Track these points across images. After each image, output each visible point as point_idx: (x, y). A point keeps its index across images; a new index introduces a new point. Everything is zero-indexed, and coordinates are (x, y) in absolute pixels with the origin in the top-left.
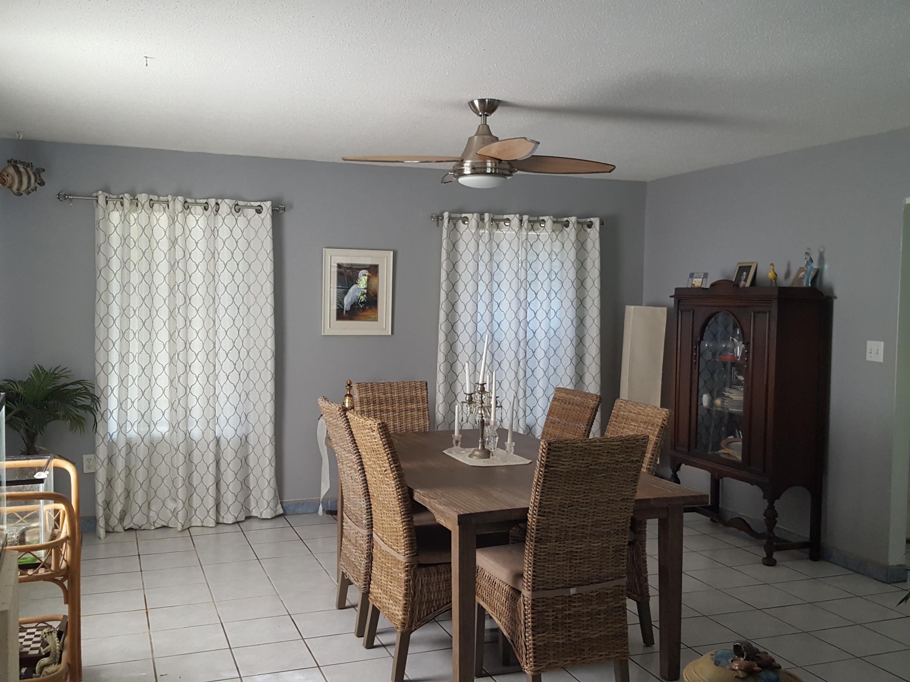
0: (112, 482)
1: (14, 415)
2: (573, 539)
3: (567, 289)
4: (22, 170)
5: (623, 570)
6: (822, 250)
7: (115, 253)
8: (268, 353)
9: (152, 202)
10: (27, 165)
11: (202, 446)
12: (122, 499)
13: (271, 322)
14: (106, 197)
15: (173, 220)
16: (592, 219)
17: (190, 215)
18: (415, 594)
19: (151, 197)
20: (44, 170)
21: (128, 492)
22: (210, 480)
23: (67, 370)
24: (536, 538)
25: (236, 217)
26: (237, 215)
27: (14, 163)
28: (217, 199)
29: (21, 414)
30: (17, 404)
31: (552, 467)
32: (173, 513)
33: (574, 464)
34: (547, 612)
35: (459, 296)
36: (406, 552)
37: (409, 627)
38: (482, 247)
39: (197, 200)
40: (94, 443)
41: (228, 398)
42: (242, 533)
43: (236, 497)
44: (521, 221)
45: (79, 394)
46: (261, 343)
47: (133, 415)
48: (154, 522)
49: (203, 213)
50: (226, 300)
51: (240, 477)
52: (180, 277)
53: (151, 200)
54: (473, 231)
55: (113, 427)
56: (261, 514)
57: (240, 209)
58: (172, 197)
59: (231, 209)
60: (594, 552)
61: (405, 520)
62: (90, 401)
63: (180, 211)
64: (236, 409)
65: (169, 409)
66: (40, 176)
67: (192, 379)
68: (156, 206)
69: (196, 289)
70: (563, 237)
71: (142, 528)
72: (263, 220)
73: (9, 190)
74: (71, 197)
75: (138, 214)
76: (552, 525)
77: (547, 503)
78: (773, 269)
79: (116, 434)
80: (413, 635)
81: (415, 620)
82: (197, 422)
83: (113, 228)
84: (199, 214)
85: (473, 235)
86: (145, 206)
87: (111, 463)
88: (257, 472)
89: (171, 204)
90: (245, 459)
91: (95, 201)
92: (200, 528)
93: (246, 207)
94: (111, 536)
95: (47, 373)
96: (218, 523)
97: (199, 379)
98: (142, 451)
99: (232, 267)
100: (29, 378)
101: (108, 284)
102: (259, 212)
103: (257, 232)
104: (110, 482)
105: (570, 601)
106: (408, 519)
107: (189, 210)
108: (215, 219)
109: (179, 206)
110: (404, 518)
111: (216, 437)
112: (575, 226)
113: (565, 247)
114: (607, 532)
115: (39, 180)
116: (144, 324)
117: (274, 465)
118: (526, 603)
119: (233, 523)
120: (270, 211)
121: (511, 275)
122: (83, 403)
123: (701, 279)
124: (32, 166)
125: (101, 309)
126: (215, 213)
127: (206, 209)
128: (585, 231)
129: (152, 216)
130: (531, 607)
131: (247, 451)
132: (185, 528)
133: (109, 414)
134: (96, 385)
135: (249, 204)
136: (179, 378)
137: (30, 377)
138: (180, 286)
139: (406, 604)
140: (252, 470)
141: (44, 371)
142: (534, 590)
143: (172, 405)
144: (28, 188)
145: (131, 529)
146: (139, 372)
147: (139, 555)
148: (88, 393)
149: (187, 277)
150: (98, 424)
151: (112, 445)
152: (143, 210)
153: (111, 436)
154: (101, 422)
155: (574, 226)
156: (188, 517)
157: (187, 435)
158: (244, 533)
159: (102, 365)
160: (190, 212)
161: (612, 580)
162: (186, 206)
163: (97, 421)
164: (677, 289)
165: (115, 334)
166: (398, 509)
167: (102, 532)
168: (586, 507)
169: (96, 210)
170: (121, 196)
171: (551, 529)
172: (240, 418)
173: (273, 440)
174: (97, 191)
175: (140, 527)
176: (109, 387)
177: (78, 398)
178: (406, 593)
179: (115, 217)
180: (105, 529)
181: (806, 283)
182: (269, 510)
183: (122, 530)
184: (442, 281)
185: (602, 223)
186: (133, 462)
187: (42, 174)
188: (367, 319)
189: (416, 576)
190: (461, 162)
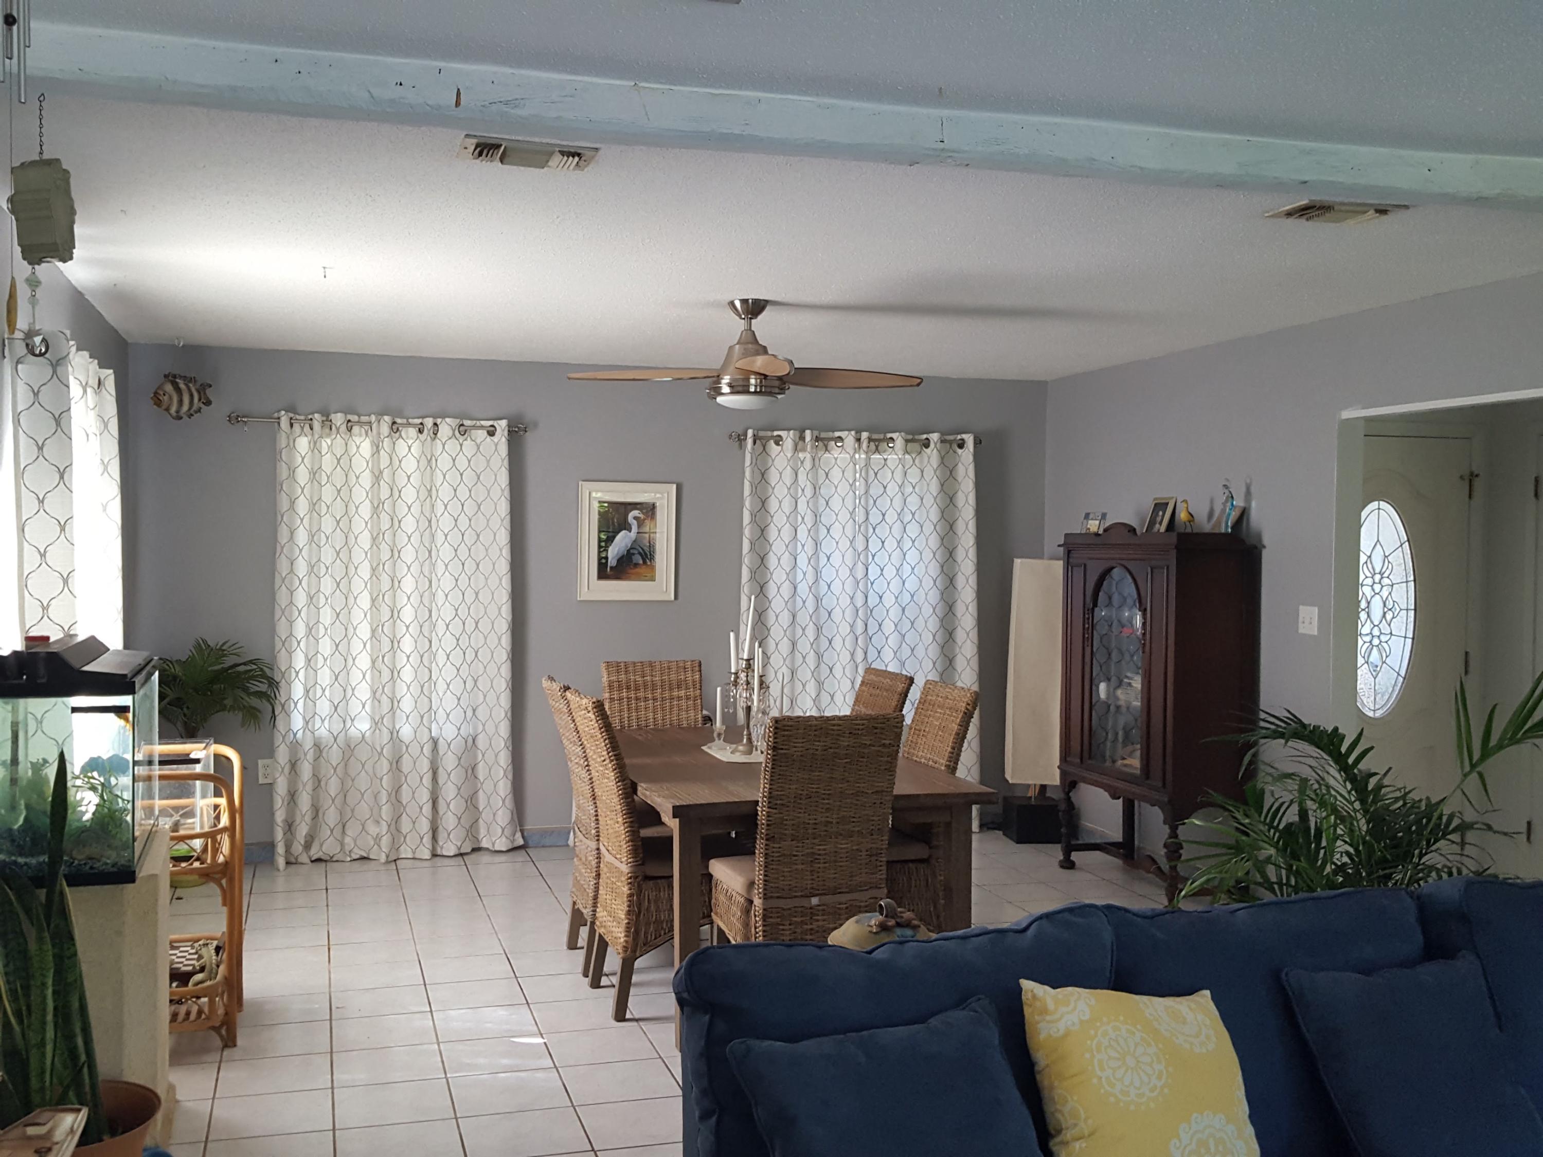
0: (295, 797)
1: (168, 704)
2: (814, 839)
3: (927, 535)
4: (182, 386)
5: (881, 879)
6: (1248, 481)
7: (302, 492)
8: (503, 625)
9: (350, 424)
10: (188, 380)
11: (415, 750)
12: (308, 818)
13: (506, 582)
14: (291, 419)
15: (378, 447)
16: (964, 436)
17: (401, 440)
18: (640, 912)
19: (350, 417)
20: (210, 386)
21: (316, 811)
22: (424, 796)
23: (237, 646)
24: (767, 835)
25: (461, 441)
26: (461, 439)
27: (172, 378)
28: (435, 417)
29: (178, 703)
30: (173, 689)
31: (782, 749)
32: (375, 840)
33: (809, 747)
34: (783, 925)
35: (771, 546)
36: (629, 860)
37: (632, 952)
38: (802, 477)
39: (410, 420)
40: (272, 743)
41: (448, 685)
42: (465, 867)
43: (459, 819)
44: (858, 440)
45: (253, 678)
46: (493, 611)
47: (324, 707)
48: (350, 852)
49: (418, 437)
50: (446, 553)
51: (465, 793)
52: (385, 523)
53: (349, 421)
54: (789, 455)
55: (297, 722)
56: (493, 845)
57: (466, 431)
58: (376, 417)
59: (454, 431)
60: (842, 855)
61: (627, 820)
62: (266, 686)
63: (386, 435)
64: (459, 699)
65: (371, 699)
66: (205, 393)
67: (402, 659)
68: (356, 429)
69: (407, 539)
70: (921, 462)
71: (334, 859)
72: (496, 445)
73: (166, 412)
74: (246, 420)
75: (332, 440)
76: (787, 820)
77: (779, 793)
78: (1187, 508)
79: (301, 732)
80: (638, 963)
81: (641, 942)
82: (408, 717)
83: (300, 459)
84: (412, 438)
85: (789, 461)
86: (340, 430)
87: (295, 772)
88: (488, 786)
89: (374, 426)
90: (473, 769)
91: (276, 424)
92: (412, 861)
93: (475, 427)
94: (293, 868)
95: (212, 649)
96: (435, 855)
97: (410, 659)
98: (334, 756)
99: (454, 508)
100: (190, 657)
101: (292, 533)
102: (491, 433)
103: (488, 461)
104: (292, 796)
105: (811, 913)
106: (631, 819)
107: (398, 433)
108: (432, 445)
109: (385, 429)
110: (625, 819)
111: (432, 738)
112: (938, 446)
113: (924, 475)
114: (858, 831)
115: (205, 399)
116: (338, 586)
117: (510, 776)
118: (757, 913)
119: (455, 856)
120: (506, 433)
121: (844, 516)
122: (258, 689)
123: (1097, 522)
124: (195, 381)
125: (283, 566)
126: (433, 436)
127: (421, 431)
128: (955, 452)
129: (350, 442)
130: (762, 918)
131: (475, 757)
132: (390, 859)
133: (292, 705)
134: (275, 667)
135: (478, 423)
136: (383, 657)
137: (191, 654)
138: (385, 535)
139: (628, 923)
140: (482, 784)
141: (209, 646)
142: (766, 897)
143: (375, 693)
144: (190, 409)
145: (319, 860)
146: (331, 649)
147: (327, 889)
148: (264, 676)
149: (396, 522)
150: (277, 718)
151: (295, 746)
152: (338, 436)
153: (295, 735)
154: (281, 715)
155: (935, 446)
156: (395, 846)
157: (394, 734)
158: (467, 868)
159: (283, 639)
160: (401, 436)
161: (866, 890)
162: (395, 428)
163: (276, 713)
164: (1066, 535)
165: (301, 598)
166: (619, 807)
167: (281, 862)
168: (828, 799)
169: (278, 436)
170: (310, 417)
171: (786, 825)
172: (465, 712)
173: (509, 744)
174: (279, 411)
175: (332, 858)
176: (293, 670)
177: (251, 682)
178: (629, 911)
179: (303, 443)
180: (286, 858)
181: (1226, 527)
182: (504, 839)
183: (308, 861)
184: (744, 525)
185: (978, 442)
186: (323, 772)
187: (208, 391)
188: (639, 578)
189: (641, 892)
190: (718, 378)
